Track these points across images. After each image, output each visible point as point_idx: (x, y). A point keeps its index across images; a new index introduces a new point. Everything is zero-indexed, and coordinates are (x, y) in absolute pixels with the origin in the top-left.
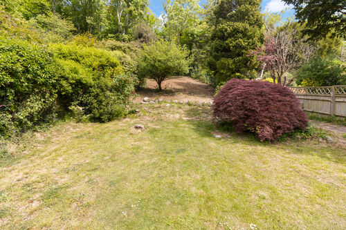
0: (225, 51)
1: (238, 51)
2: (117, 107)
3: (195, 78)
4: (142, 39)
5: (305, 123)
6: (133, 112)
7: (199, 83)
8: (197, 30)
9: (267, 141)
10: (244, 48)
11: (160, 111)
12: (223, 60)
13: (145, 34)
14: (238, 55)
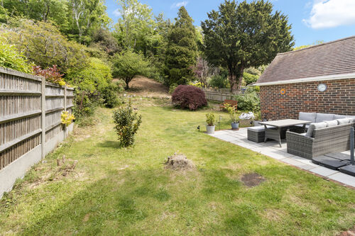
0: (174, 64)
1: (183, 65)
3: (150, 78)
4: (102, 42)
5: (206, 103)
7: (154, 82)
8: (152, 39)
9: (192, 110)
10: (186, 63)
12: (173, 69)
14: (183, 67)
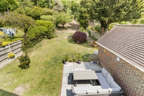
2: (53, 36)
6: (56, 36)
11: (63, 36)
13: (58, 4)
